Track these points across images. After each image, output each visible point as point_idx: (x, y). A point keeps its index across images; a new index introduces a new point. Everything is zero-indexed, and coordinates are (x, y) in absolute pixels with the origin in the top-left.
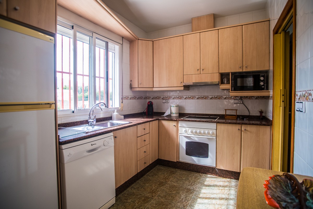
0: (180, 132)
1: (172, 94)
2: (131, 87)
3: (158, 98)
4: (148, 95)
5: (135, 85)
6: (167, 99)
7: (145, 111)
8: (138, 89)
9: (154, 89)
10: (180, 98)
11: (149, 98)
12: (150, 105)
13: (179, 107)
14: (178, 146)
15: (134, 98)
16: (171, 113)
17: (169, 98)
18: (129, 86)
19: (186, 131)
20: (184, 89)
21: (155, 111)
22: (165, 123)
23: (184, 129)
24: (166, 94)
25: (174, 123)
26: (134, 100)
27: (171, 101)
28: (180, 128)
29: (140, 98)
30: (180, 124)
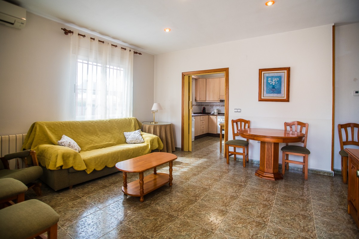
0: (218, 120)
1: (215, 104)
2: (196, 100)
3: (208, 105)
4: (203, 104)
5: (198, 99)
6: (212, 106)
7: (202, 112)
8: (199, 101)
9: (206, 101)
10: (219, 105)
11: (203, 105)
12: (204, 109)
13: (218, 110)
14: (217, 126)
15: (197, 105)
16: (214, 113)
17: (213, 106)
18: (195, 100)
19: (220, 120)
20: (220, 102)
21: (206, 112)
22: (211, 116)
23: (219, 119)
24: (212, 104)
25: (216, 117)
26: (196, 107)
27: (214, 107)
28: (218, 119)
29: (199, 105)
30: (218, 117)
